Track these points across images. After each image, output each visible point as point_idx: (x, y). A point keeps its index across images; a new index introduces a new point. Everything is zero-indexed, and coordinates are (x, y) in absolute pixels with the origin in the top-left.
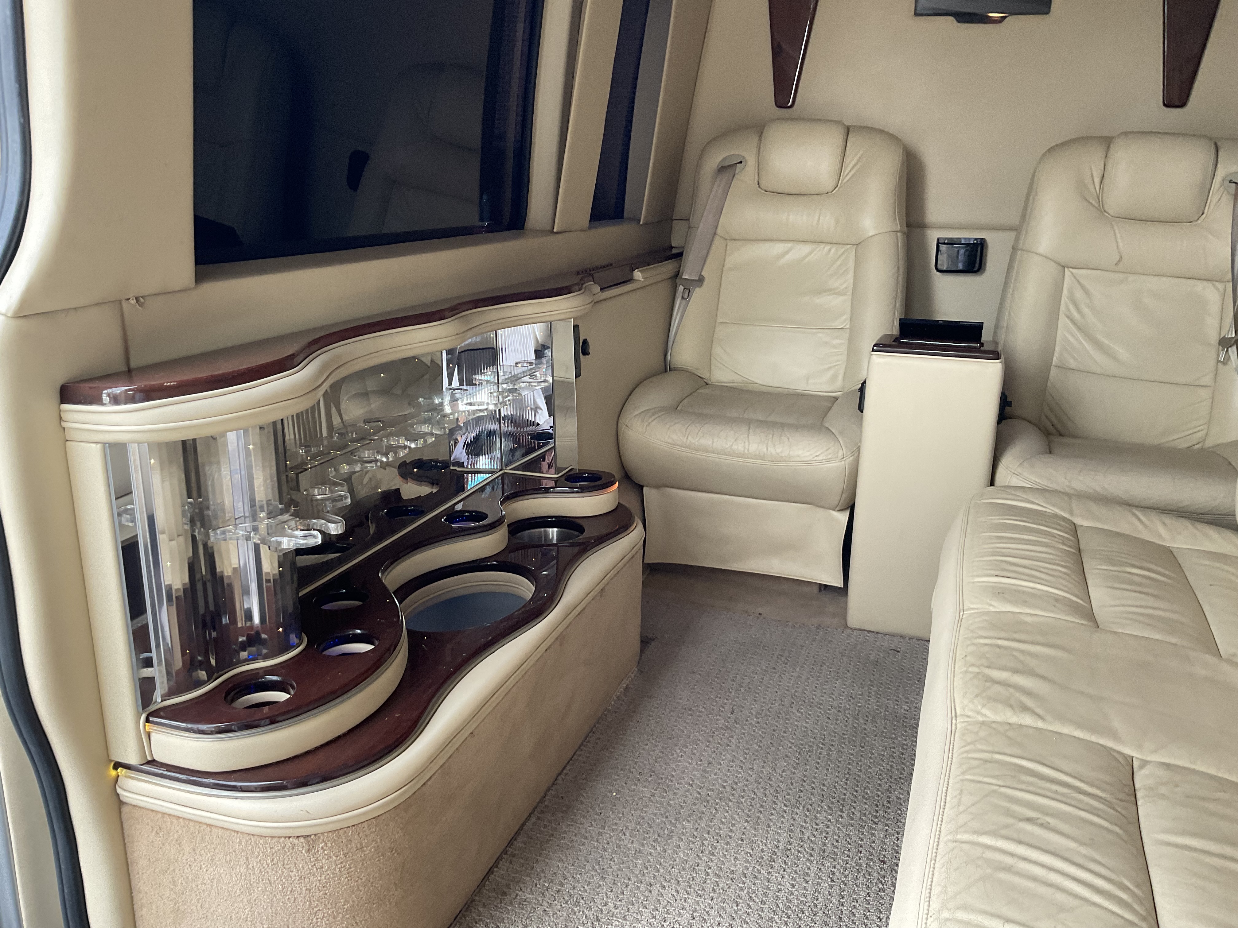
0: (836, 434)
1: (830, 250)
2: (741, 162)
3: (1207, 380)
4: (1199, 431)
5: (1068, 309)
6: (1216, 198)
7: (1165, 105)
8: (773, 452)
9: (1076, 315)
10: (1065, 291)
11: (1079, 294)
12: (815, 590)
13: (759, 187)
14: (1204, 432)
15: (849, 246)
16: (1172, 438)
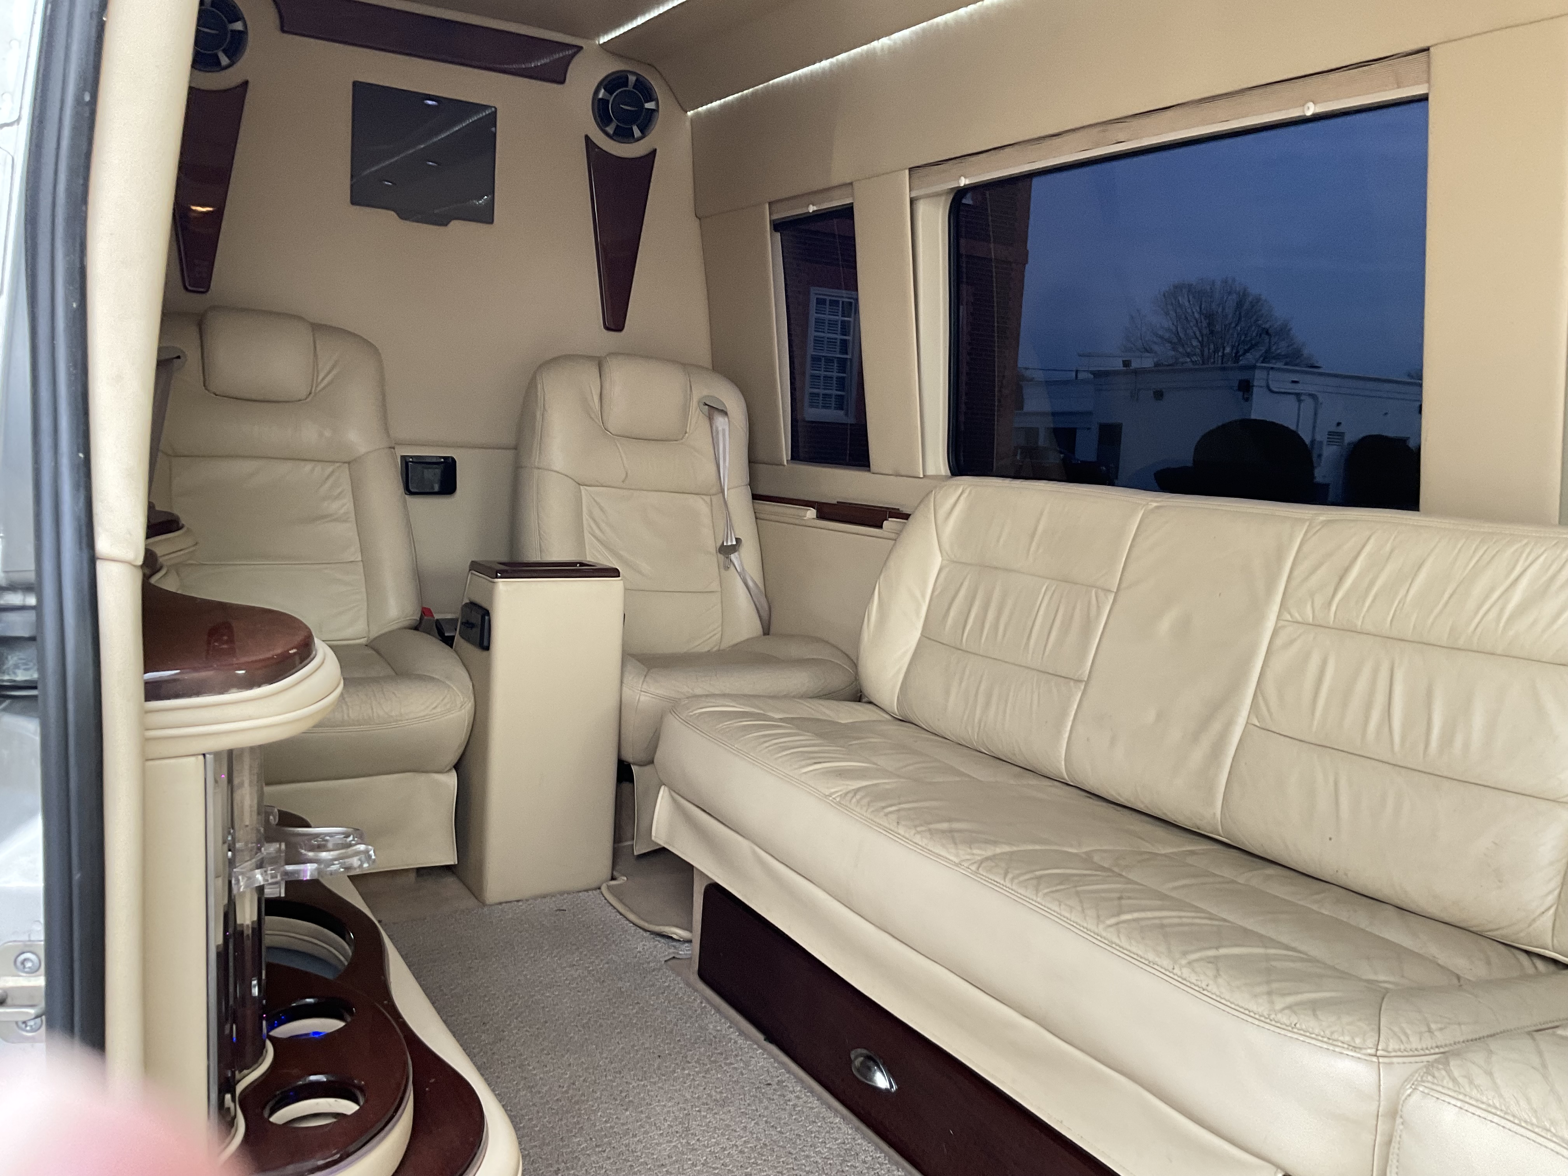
0: (442, 679)
1: (313, 470)
2: (179, 357)
3: (715, 586)
4: (715, 634)
5: (591, 527)
6: (694, 421)
7: (608, 329)
8: (381, 713)
9: (597, 532)
10: (584, 509)
11: (597, 512)
12: (413, 876)
13: (206, 389)
14: (719, 635)
15: (338, 464)
16: (697, 643)
